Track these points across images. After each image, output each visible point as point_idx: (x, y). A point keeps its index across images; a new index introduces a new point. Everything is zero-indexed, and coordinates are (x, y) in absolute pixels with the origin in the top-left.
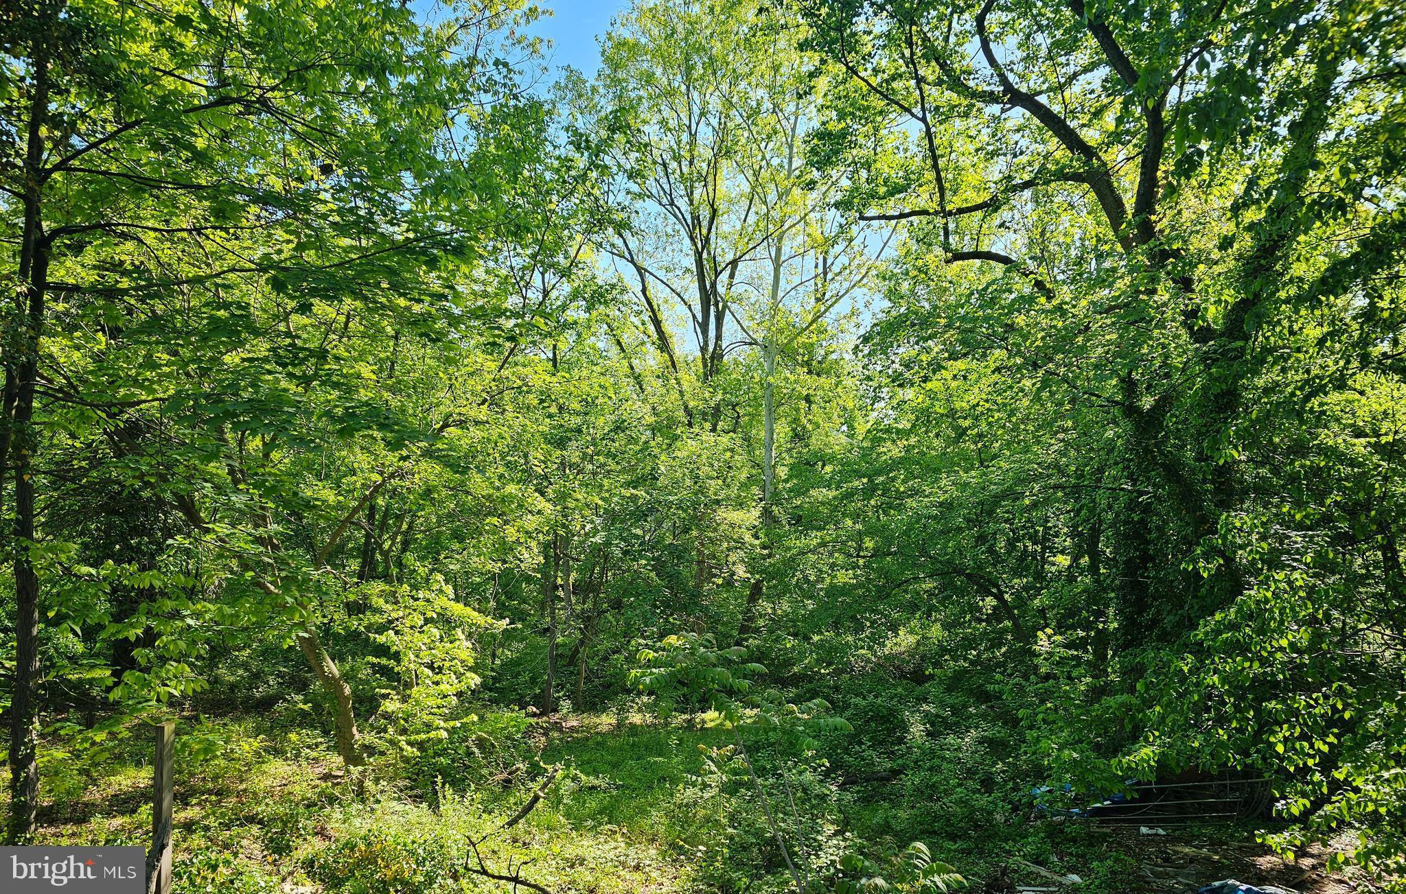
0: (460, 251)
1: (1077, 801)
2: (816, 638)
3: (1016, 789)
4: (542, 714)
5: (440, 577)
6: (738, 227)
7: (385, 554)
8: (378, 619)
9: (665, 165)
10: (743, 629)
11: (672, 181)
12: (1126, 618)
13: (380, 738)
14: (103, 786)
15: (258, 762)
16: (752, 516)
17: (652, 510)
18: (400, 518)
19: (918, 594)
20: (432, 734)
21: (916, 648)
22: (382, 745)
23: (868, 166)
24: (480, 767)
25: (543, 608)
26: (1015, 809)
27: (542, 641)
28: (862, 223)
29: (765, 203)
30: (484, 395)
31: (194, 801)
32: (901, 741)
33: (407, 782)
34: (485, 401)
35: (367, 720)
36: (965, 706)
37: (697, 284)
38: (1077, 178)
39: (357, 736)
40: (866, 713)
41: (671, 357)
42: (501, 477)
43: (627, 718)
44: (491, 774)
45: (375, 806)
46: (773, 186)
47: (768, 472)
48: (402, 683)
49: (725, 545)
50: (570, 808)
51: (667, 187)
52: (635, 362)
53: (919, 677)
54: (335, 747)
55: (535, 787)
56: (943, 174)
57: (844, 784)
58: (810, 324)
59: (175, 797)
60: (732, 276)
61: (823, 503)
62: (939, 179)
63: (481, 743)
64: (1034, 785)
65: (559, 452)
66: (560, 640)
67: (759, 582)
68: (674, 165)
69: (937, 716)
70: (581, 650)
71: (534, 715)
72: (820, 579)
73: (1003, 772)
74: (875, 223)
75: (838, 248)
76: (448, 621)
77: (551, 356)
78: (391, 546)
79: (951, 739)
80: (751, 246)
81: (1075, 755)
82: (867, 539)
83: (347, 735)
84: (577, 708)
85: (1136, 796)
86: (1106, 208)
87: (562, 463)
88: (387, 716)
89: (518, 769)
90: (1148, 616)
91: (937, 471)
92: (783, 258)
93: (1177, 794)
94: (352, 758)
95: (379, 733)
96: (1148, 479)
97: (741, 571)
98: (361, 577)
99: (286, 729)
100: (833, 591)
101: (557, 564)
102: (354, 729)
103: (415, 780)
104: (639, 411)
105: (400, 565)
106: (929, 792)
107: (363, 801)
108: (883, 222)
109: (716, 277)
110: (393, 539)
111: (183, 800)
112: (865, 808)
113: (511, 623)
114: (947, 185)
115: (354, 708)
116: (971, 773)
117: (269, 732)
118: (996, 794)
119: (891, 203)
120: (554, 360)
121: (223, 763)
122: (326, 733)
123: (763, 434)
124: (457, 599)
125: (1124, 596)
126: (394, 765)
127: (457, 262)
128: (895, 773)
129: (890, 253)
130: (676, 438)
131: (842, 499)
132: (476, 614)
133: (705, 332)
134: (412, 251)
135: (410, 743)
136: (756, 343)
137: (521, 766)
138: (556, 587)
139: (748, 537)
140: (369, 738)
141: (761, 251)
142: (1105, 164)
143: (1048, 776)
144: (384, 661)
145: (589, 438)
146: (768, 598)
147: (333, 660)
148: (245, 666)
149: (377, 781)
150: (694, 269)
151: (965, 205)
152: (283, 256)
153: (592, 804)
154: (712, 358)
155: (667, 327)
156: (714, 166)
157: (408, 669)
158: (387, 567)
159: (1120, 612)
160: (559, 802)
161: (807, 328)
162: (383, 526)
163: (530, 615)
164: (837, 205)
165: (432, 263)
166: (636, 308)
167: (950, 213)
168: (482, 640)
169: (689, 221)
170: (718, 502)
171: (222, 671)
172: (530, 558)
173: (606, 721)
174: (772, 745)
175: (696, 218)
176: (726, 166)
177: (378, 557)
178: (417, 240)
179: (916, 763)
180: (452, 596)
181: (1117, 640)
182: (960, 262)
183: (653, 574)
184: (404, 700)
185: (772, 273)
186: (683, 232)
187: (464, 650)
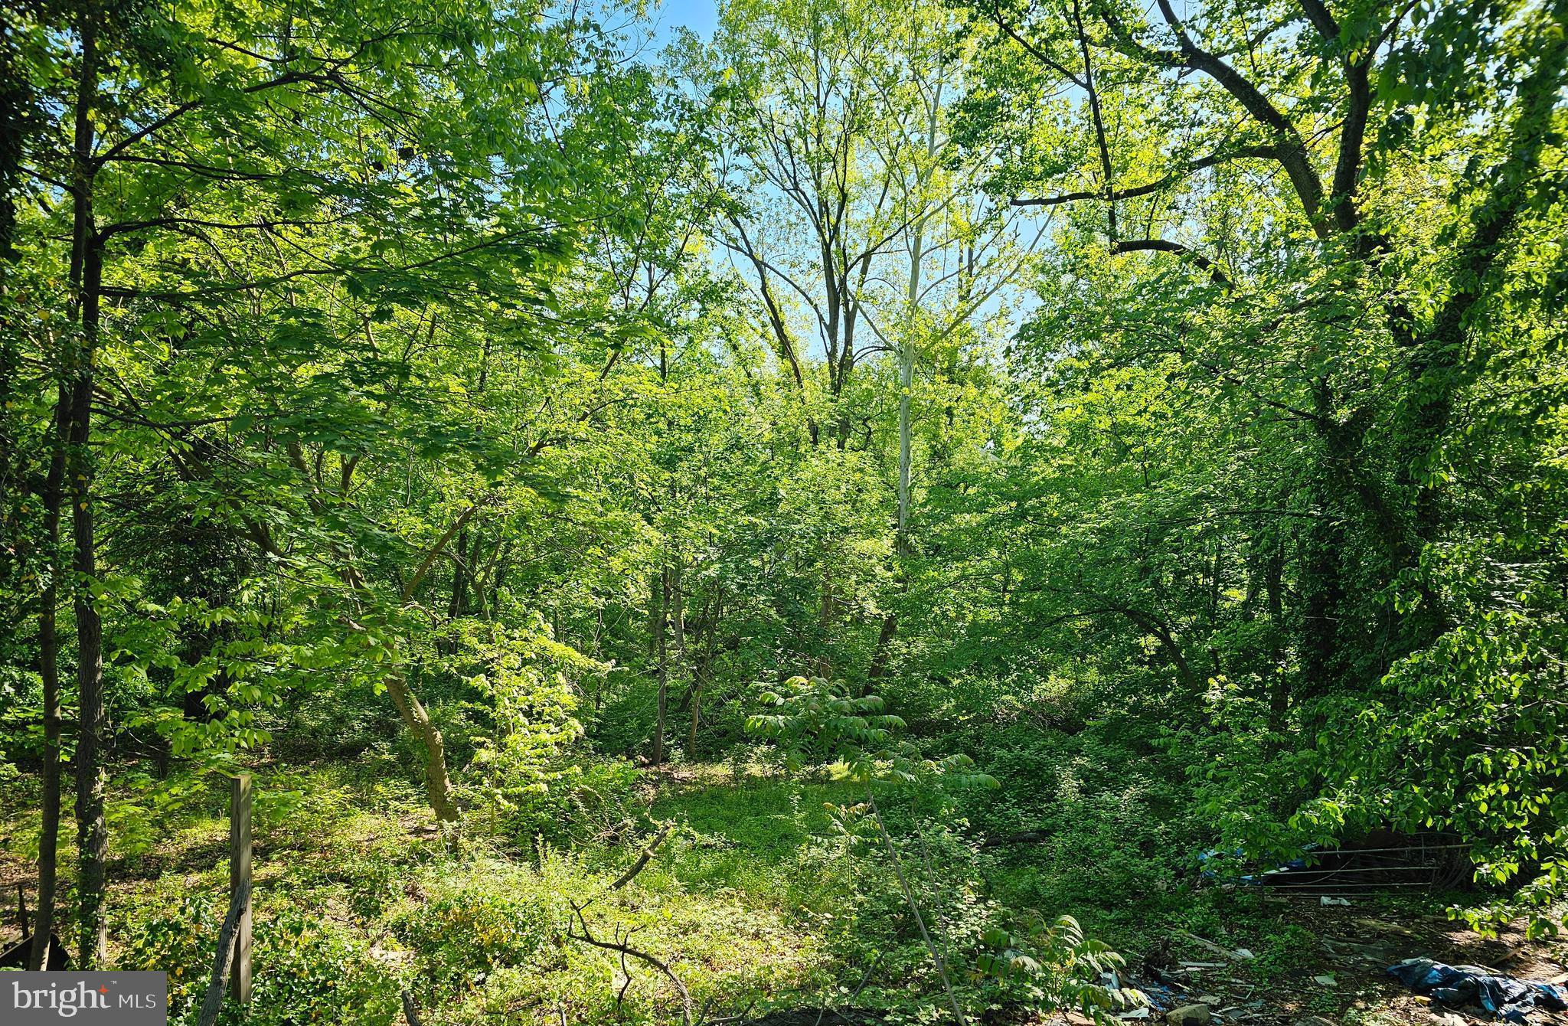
0: (556, 249)
1: (1248, 867)
2: (956, 682)
3: (1180, 853)
4: (651, 764)
5: (538, 615)
6: (873, 213)
7: (479, 588)
8: (471, 660)
9: (788, 143)
10: (875, 671)
11: (796, 161)
12: (1311, 662)
13: (475, 791)
14: (178, 840)
15: (343, 815)
16: (885, 545)
17: (771, 540)
18: (493, 546)
19: (1072, 632)
20: (531, 787)
21: (1068, 693)
22: (478, 798)
23: (1022, 140)
24: (585, 822)
25: (652, 646)
26: (1179, 875)
27: (651, 683)
28: (1014, 208)
29: (903, 186)
30: (584, 409)
31: (275, 857)
32: (1051, 798)
33: (505, 839)
34: (585, 415)
35: (460, 770)
36: (1123, 760)
37: (823, 281)
38: (1265, 152)
39: (450, 788)
40: (1012, 767)
41: (794, 364)
42: (603, 502)
43: (745, 769)
44: (596, 829)
45: (471, 864)
46: (912, 167)
47: (903, 495)
48: (498, 731)
49: (854, 577)
50: (683, 867)
51: (790, 168)
52: (754, 370)
53: (1071, 726)
54: (426, 799)
55: (645, 844)
56: (1109, 151)
57: (986, 845)
58: (954, 326)
59: (255, 851)
60: (864, 271)
61: (966, 531)
62: (1105, 156)
63: (585, 796)
64: (1201, 849)
65: (667, 475)
66: (670, 682)
67: (891, 618)
68: (798, 142)
69: (1092, 770)
70: (694, 694)
71: (643, 765)
72: (961, 617)
73: (1167, 833)
74: (1029, 208)
75: (986, 238)
76: (547, 662)
77: (658, 363)
78: (485, 578)
79: (1107, 796)
80: (886, 236)
81: (1247, 816)
82: (1014, 571)
83: (440, 787)
84: (691, 758)
85: (1318, 863)
86: (1299, 187)
87: (672, 487)
88: (482, 767)
89: (626, 825)
90: (1335, 660)
91: (1096, 494)
92: (922, 250)
93: (1365, 861)
94: (446, 811)
95: (474, 784)
96: (1341, 503)
97: (871, 607)
98: (451, 614)
99: (372, 779)
100: (975, 629)
101: (667, 599)
102: (447, 781)
103: (513, 836)
104: (758, 424)
105: (494, 598)
106: (1083, 855)
107: (457, 859)
108: (1038, 206)
109: (847, 272)
110: (487, 570)
111: (263, 854)
112: (1009, 872)
113: (618, 664)
114: (1113, 163)
115: (447, 757)
116: (1130, 834)
117: (355, 782)
118: (1158, 858)
119: (1048, 185)
120: (663, 369)
121: (306, 816)
122: (415, 783)
123: (897, 453)
124: (557, 639)
125: (1308, 637)
126: (490, 820)
127: (554, 261)
128: (1044, 834)
129: (1045, 243)
130: (798, 457)
131: (987, 527)
132: (578, 655)
133: (833, 336)
134: (502, 249)
135: (506, 796)
136: (891, 348)
137: (629, 821)
138: (666, 625)
139: (879, 570)
140: (465, 790)
141: (898, 242)
142: (1297, 137)
143: (1218, 840)
144: (479, 706)
145: (701, 457)
146: (903, 637)
147: (422, 704)
148: (327, 708)
149: (472, 837)
150: (821, 263)
151: (1134, 187)
152: (361, 256)
153: (707, 864)
154: (841, 365)
155: (788, 330)
156: (845, 142)
157: (504, 715)
158: (481, 603)
159: (1302, 654)
160: (671, 862)
161: (949, 330)
162: (475, 557)
163: (637, 655)
164: (985, 187)
165: (525, 263)
166: (755, 307)
167: (1117, 196)
168: (584, 683)
169: (816, 208)
170: (846, 530)
171: (304, 714)
172: (637, 592)
173: (721, 771)
174: (904, 801)
175: (824, 205)
176: (858, 142)
177: (470, 589)
178: (508, 236)
179: (1067, 822)
180: (552, 635)
181: (1300, 686)
182: (1128, 253)
183: (773, 612)
184: (501, 748)
185: (910, 268)
186: (808, 221)
187: (566, 695)
